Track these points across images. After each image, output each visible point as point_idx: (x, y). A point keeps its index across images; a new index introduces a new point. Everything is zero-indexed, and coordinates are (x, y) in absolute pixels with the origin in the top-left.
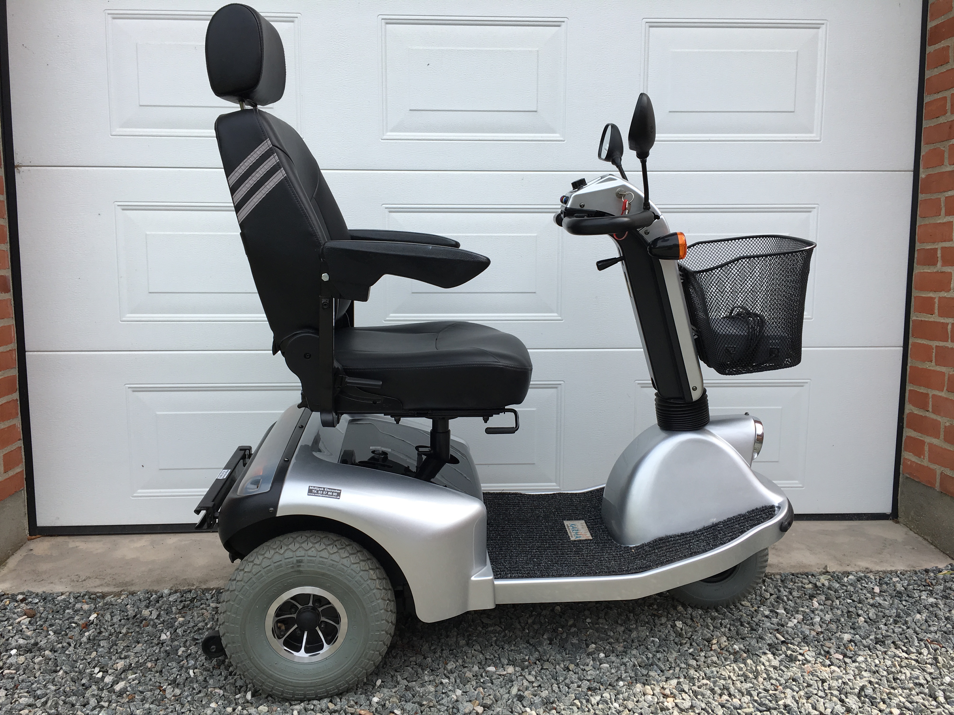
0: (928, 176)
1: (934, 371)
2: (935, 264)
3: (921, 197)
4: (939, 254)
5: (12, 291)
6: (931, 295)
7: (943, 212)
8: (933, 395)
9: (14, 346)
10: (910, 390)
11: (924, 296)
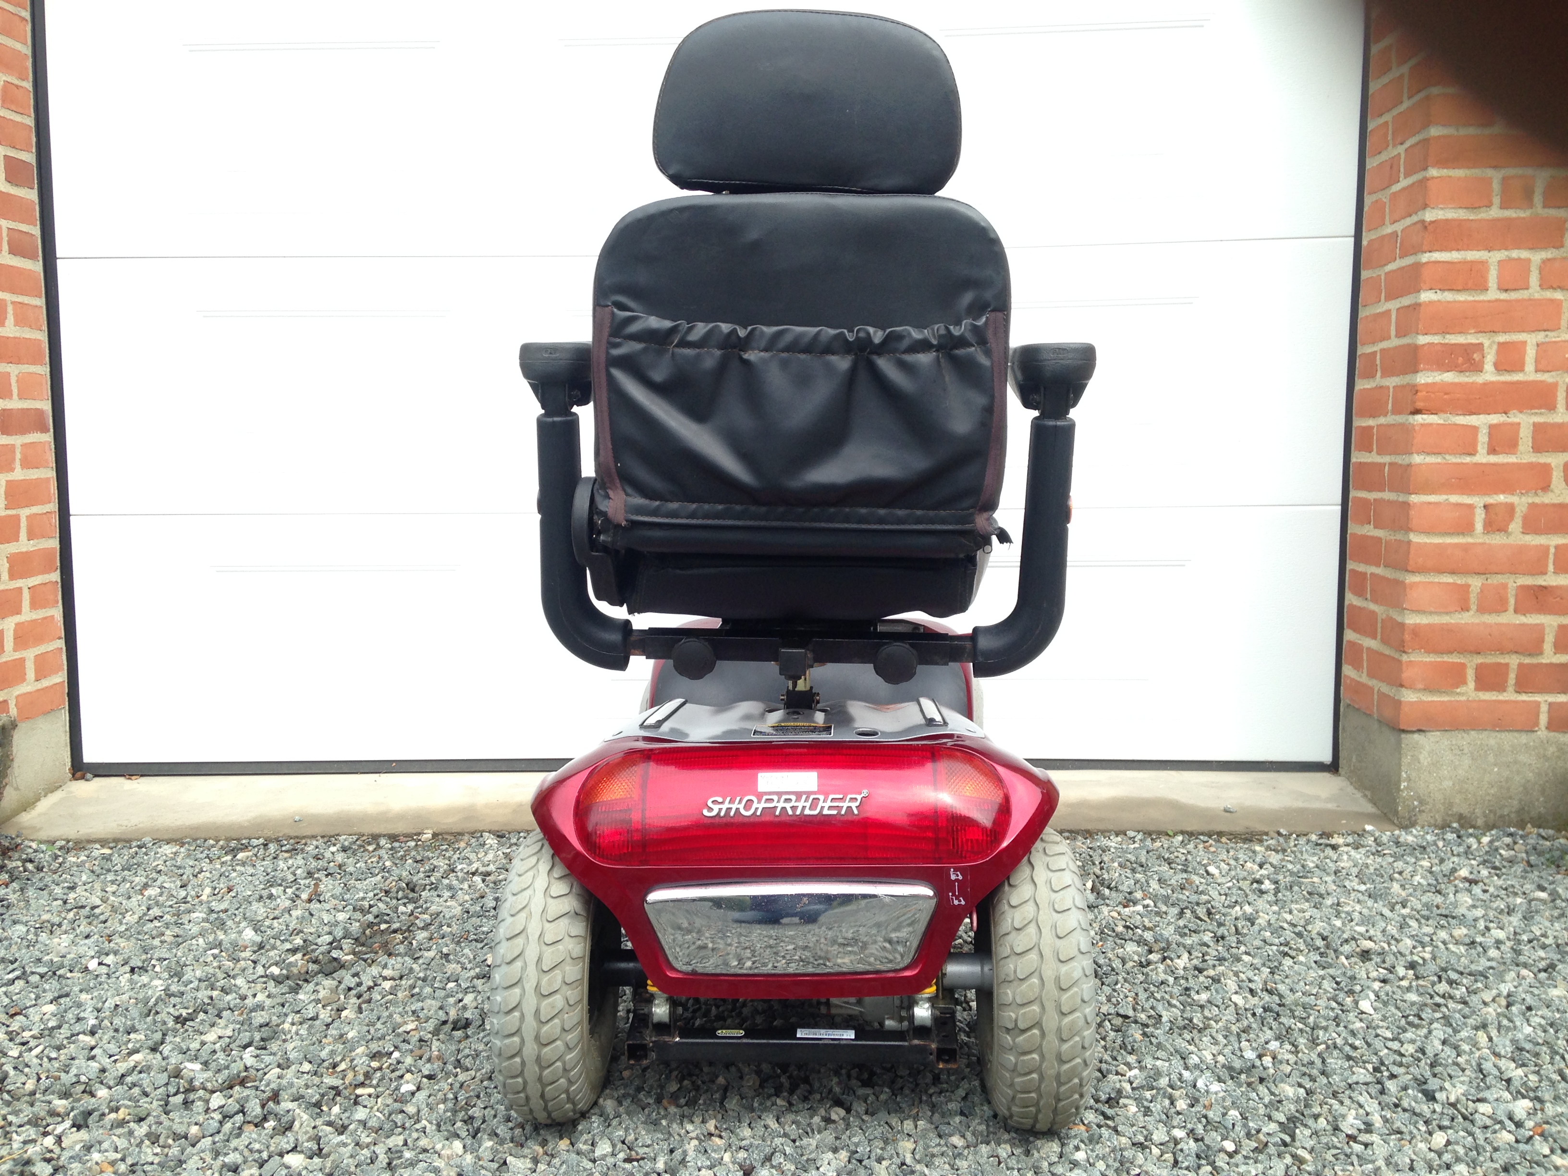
0: (1371, 242)
1: (1372, 537)
2: (1373, 376)
3: (1365, 274)
4: (1378, 362)
5: (52, 430)
6: (1371, 422)
7: (1383, 295)
8: (1371, 574)
9: (53, 506)
10: (1350, 570)
11: (1364, 424)
